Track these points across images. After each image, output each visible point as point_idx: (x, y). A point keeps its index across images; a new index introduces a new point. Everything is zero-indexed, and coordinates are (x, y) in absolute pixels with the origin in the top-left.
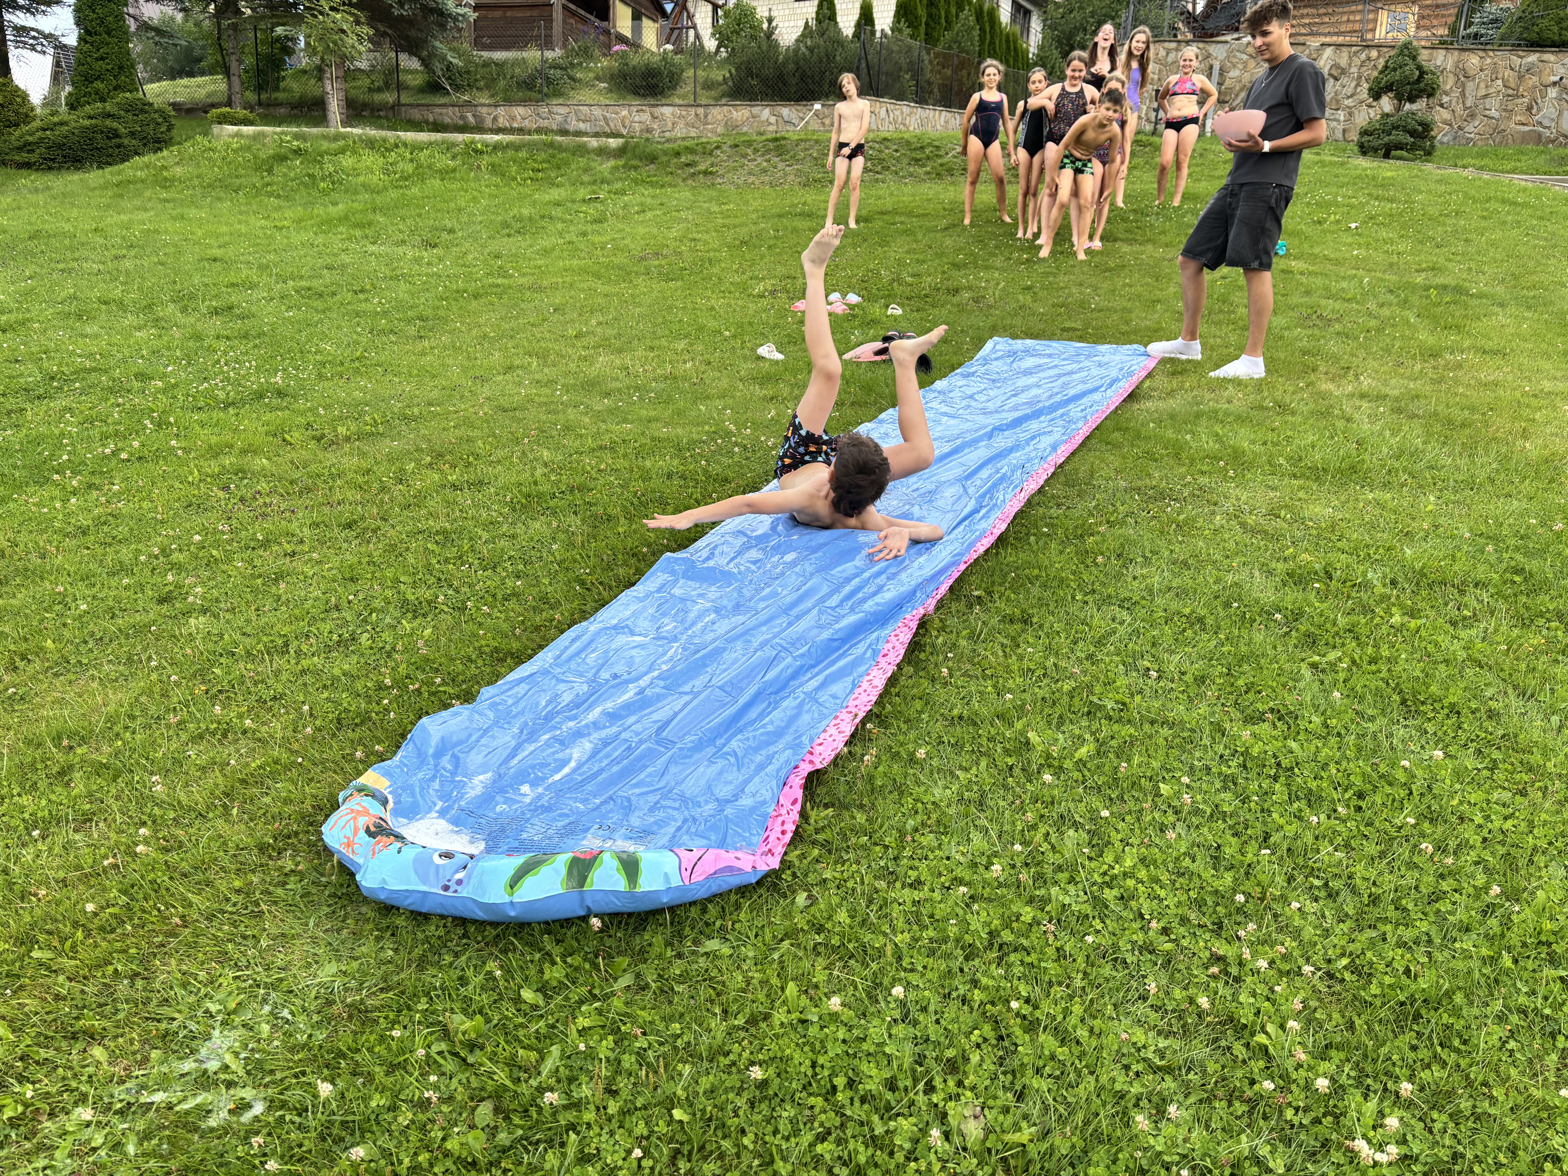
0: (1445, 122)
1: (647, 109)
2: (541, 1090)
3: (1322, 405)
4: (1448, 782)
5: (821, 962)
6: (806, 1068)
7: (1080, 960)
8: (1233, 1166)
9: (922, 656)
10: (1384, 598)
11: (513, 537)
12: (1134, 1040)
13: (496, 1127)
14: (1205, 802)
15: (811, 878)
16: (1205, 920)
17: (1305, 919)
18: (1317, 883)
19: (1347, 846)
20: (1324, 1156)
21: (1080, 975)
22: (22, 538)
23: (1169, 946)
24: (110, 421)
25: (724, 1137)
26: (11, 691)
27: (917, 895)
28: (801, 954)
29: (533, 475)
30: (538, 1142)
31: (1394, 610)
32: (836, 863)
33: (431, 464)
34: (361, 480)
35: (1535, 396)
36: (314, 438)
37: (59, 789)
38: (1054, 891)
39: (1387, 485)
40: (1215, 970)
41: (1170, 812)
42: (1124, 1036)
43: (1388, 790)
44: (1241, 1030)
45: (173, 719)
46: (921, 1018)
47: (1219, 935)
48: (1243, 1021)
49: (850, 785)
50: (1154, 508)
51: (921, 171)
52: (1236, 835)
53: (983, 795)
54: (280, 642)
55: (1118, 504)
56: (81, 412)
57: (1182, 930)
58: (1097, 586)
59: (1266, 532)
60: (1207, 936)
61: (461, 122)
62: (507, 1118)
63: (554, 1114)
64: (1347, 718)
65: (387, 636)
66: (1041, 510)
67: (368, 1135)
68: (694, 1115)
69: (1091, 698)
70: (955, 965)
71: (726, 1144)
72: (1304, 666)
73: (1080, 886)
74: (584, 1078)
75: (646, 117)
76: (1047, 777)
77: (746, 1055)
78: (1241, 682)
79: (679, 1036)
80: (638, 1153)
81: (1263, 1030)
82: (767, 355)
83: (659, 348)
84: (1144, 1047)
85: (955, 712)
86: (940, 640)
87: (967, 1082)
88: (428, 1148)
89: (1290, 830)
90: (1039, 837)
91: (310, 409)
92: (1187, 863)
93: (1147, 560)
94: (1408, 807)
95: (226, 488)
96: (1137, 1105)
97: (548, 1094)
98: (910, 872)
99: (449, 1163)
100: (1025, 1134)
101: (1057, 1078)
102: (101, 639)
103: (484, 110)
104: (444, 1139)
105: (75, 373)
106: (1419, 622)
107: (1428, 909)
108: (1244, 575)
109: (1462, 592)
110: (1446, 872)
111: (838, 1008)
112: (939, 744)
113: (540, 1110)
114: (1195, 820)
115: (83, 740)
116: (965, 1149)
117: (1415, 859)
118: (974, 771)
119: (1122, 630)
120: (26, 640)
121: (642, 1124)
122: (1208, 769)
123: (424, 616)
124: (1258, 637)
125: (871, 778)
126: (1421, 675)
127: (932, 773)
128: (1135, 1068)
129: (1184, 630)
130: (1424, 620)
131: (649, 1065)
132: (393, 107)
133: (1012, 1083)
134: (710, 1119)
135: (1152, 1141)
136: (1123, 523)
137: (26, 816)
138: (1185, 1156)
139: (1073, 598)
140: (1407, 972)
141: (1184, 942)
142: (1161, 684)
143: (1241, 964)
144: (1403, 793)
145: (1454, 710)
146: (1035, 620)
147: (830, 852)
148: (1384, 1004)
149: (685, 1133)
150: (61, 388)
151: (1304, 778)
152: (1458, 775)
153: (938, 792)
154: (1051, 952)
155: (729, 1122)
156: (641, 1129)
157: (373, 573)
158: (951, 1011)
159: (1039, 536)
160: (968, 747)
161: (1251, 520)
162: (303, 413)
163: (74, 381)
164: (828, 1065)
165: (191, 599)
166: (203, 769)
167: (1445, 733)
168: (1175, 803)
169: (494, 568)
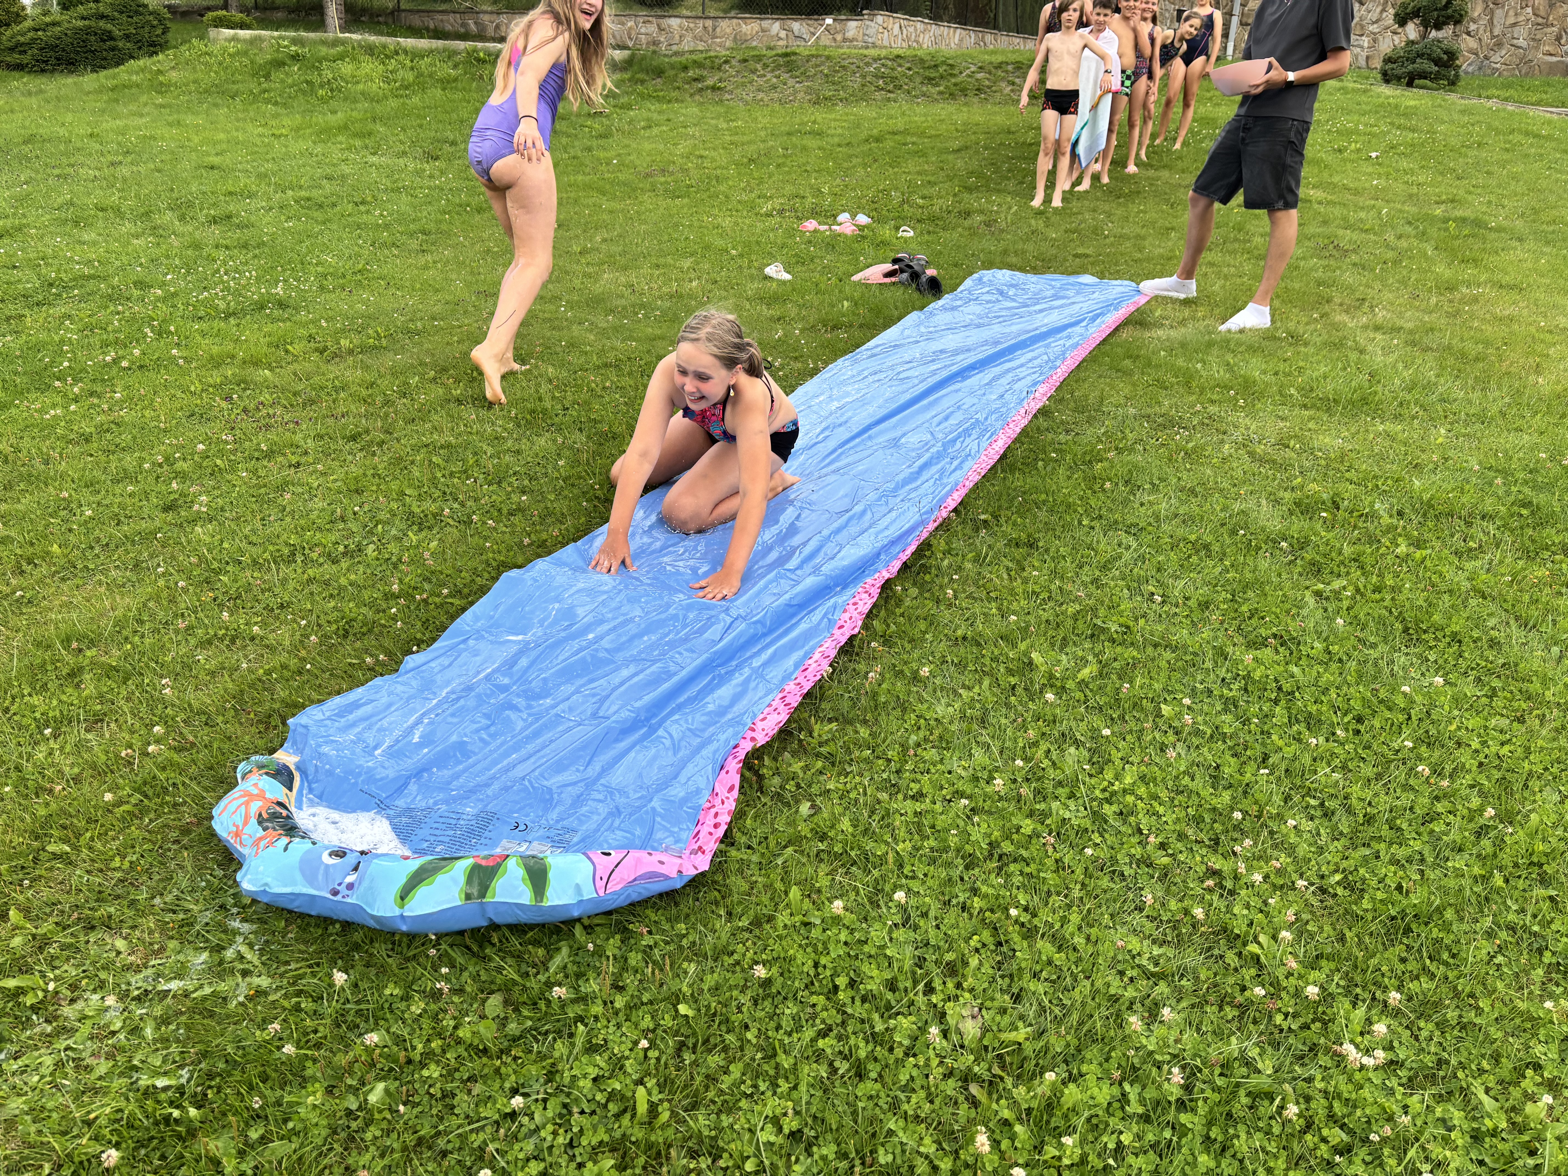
0: (1471, 51)
1: (654, 20)
2: (549, 985)
3: (1336, 336)
4: (1447, 707)
5: (823, 869)
6: (808, 967)
7: (1079, 871)
8: (1222, 1066)
9: (927, 577)
10: (1391, 528)
11: (518, 452)
12: (1130, 947)
13: (506, 1018)
14: (1205, 723)
15: (815, 789)
16: (1202, 836)
17: (1301, 837)
18: (1313, 802)
19: (1344, 767)
20: (1312, 1060)
21: (1078, 886)
22: (26, 443)
23: (1166, 860)
24: (110, 329)
25: (728, 1032)
26: (18, 593)
27: (919, 807)
28: (804, 860)
29: (537, 391)
30: (547, 1033)
31: (1400, 540)
32: (839, 774)
33: (435, 379)
34: (364, 393)
35: (1551, 332)
36: (316, 350)
37: (69, 690)
38: (1055, 805)
39: (1397, 417)
40: (1210, 883)
41: (1171, 732)
42: (1120, 943)
43: (1388, 714)
44: (1234, 939)
45: (181, 624)
46: (922, 923)
47: (1216, 851)
48: (1236, 931)
49: (854, 702)
50: (1163, 437)
51: (934, 90)
52: (1235, 755)
53: (985, 712)
54: (286, 551)
55: (1127, 431)
56: (81, 320)
57: (1179, 845)
58: (1104, 512)
59: (1274, 462)
60: (1204, 851)
61: (462, 30)
62: (516, 1010)
63: (562, 1007)
64: (1348, 645)
65: (393, 548)
66: (1050, 436)
67: (382, 1023)
68: (699, 1010)
69: (1095, 621)
70: (956, 873)
71: (730, 1038)
72: (1308, 593)
73: (1080, 801)
74: (591, 975)
75: (652, 29)
76: (1050, 696)
77: (749, 955)
78: (1244, 608)
79: (684, 936)
80: (644, 1044)
81: (1256, 940)
82: (774, 275)
83: (665, 266)
84: (1139, 954)
85: (959, 633)
86: (946, 562)
87: (965, 985)
88: (440, 1035)
89: (1289, 752)
90: (1040, 753)
91: (312, 322)
92: (1186, 780)
93: (1155, 488)
94: (1406, 731)
95: (228, 399)
96: (1130, 1008)
97: (556, 989)
98: (912, 785)
99: (461, 1050)
100: (1022, 1034)
101: (1053, 982)
102: (107, 545)
103: (486, 18)
104: (456, 1028)
105: (74, 279)
106: (1424, 552)
107: (1422, 829)
108: (1251, 504)
109: (1469, 524)
110: (1441, 794)
111: (841, 912)
112: (942, 663)
113: (549, 1002)
114: (1196, 741)
115: (92, 643)
116: (962, 1047)
117: (1412, 782)
118: (976, 689)
119: (1127, 556)
120: (32, 544)
121: (648, 1018)
122: (1210, 692)
123: (430, 528)
124: (1263, 565)
125: (875, 695)
126: (1425, 605)
127: (935, 691)
128: (1129, 973)
129: (1190, 557)
130: (1429, 551)
131: (655, 963)
132: (392, 13)
133: (1010, 986)
134: (714, 1014)
135: (1144, 1041)
136: (1131, 450)
137: (38, 715)
138: (1175, 1056)
139: (1080, 523)
140: (1399, 888)
141: (1182, 857)
142: (1166, 608)
143: (1236, 877)
144: (1402, 717)
145: (1456, 639)
146: (1041, 544)
147: (833, 764)
148: (1374, 918)
149: (690, 1027)
150: (60, 295)
151: (1304, 702)
152: (1457, 701)
153: (940, 710)
154: (1050, 862)
155: (733, 1018)
156: (647, 1022)
157: (378, 485)
158: (951, 917)
159: (1047, 461)
160: (971, 667)
161: (1260, 449)
162: (304, 325)
163: (73, 288)
164: (830, 965)
165: (196, 507)
166: (212, 674)
167: (1446, 661)
168: (1176, 724)
169: (499, 483)
